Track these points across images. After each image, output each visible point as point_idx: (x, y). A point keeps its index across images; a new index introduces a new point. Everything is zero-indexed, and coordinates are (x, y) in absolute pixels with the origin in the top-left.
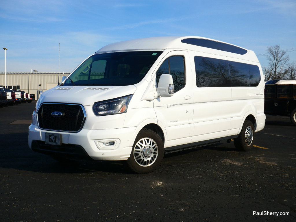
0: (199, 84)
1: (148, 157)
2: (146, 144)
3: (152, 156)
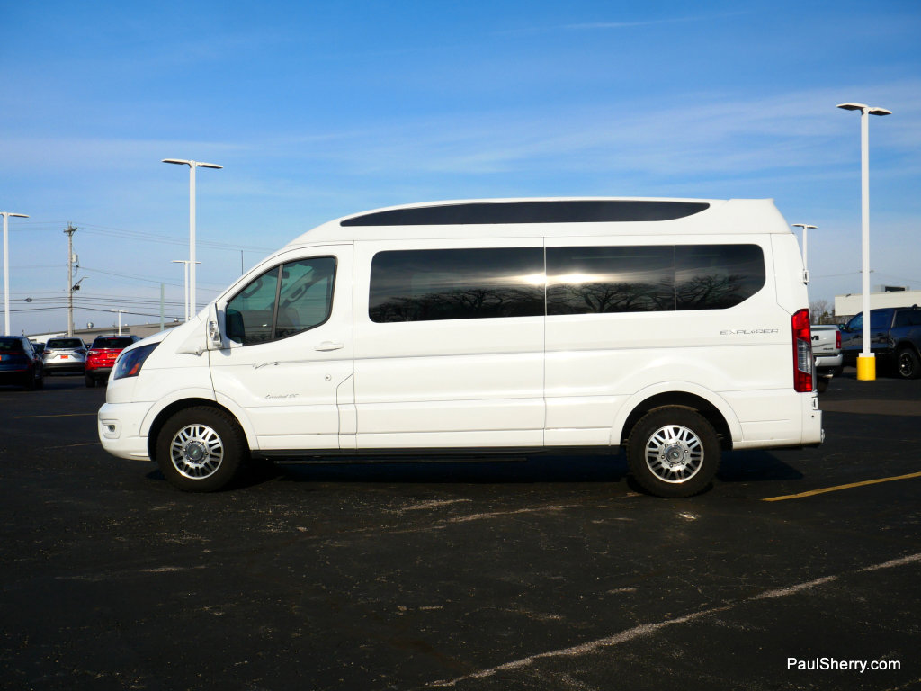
1: (197, 462)
2: (195, 435)
3: (207, 460)
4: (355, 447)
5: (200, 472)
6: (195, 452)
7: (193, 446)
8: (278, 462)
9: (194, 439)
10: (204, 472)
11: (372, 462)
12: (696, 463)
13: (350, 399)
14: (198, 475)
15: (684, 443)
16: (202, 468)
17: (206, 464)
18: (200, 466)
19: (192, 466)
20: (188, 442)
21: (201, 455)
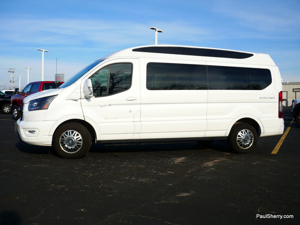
0: (150, 87)
1: (71, 146)
2: (70, 135)
3: (76, 145)
4: (139, 139)
5: (73, 150)
6: (70, 142)
7: (70, 139)
8: (106, 145)
9: (70, 136)
10: (75, 150)
11: (143, 144)
12: (251, 142)
13: (139, 120)
14: (72, 151)
15: (249, 135)
16: (74, 149)
17: (75, 147)
18: (73, 148)
19: (70, 148)
20: (67, 138)
21: (73, 143)
